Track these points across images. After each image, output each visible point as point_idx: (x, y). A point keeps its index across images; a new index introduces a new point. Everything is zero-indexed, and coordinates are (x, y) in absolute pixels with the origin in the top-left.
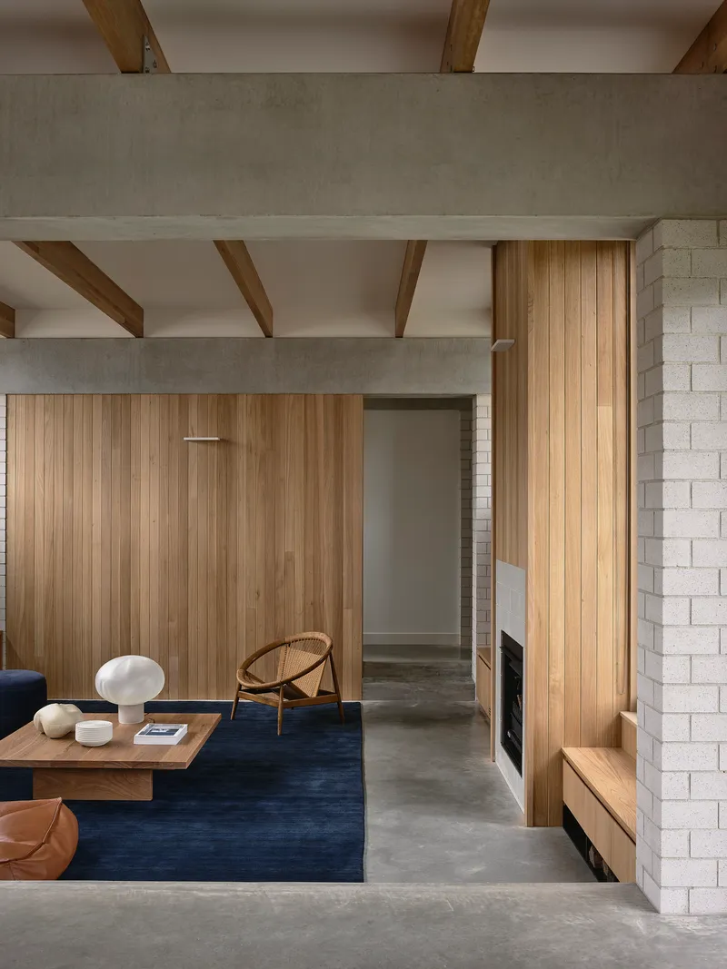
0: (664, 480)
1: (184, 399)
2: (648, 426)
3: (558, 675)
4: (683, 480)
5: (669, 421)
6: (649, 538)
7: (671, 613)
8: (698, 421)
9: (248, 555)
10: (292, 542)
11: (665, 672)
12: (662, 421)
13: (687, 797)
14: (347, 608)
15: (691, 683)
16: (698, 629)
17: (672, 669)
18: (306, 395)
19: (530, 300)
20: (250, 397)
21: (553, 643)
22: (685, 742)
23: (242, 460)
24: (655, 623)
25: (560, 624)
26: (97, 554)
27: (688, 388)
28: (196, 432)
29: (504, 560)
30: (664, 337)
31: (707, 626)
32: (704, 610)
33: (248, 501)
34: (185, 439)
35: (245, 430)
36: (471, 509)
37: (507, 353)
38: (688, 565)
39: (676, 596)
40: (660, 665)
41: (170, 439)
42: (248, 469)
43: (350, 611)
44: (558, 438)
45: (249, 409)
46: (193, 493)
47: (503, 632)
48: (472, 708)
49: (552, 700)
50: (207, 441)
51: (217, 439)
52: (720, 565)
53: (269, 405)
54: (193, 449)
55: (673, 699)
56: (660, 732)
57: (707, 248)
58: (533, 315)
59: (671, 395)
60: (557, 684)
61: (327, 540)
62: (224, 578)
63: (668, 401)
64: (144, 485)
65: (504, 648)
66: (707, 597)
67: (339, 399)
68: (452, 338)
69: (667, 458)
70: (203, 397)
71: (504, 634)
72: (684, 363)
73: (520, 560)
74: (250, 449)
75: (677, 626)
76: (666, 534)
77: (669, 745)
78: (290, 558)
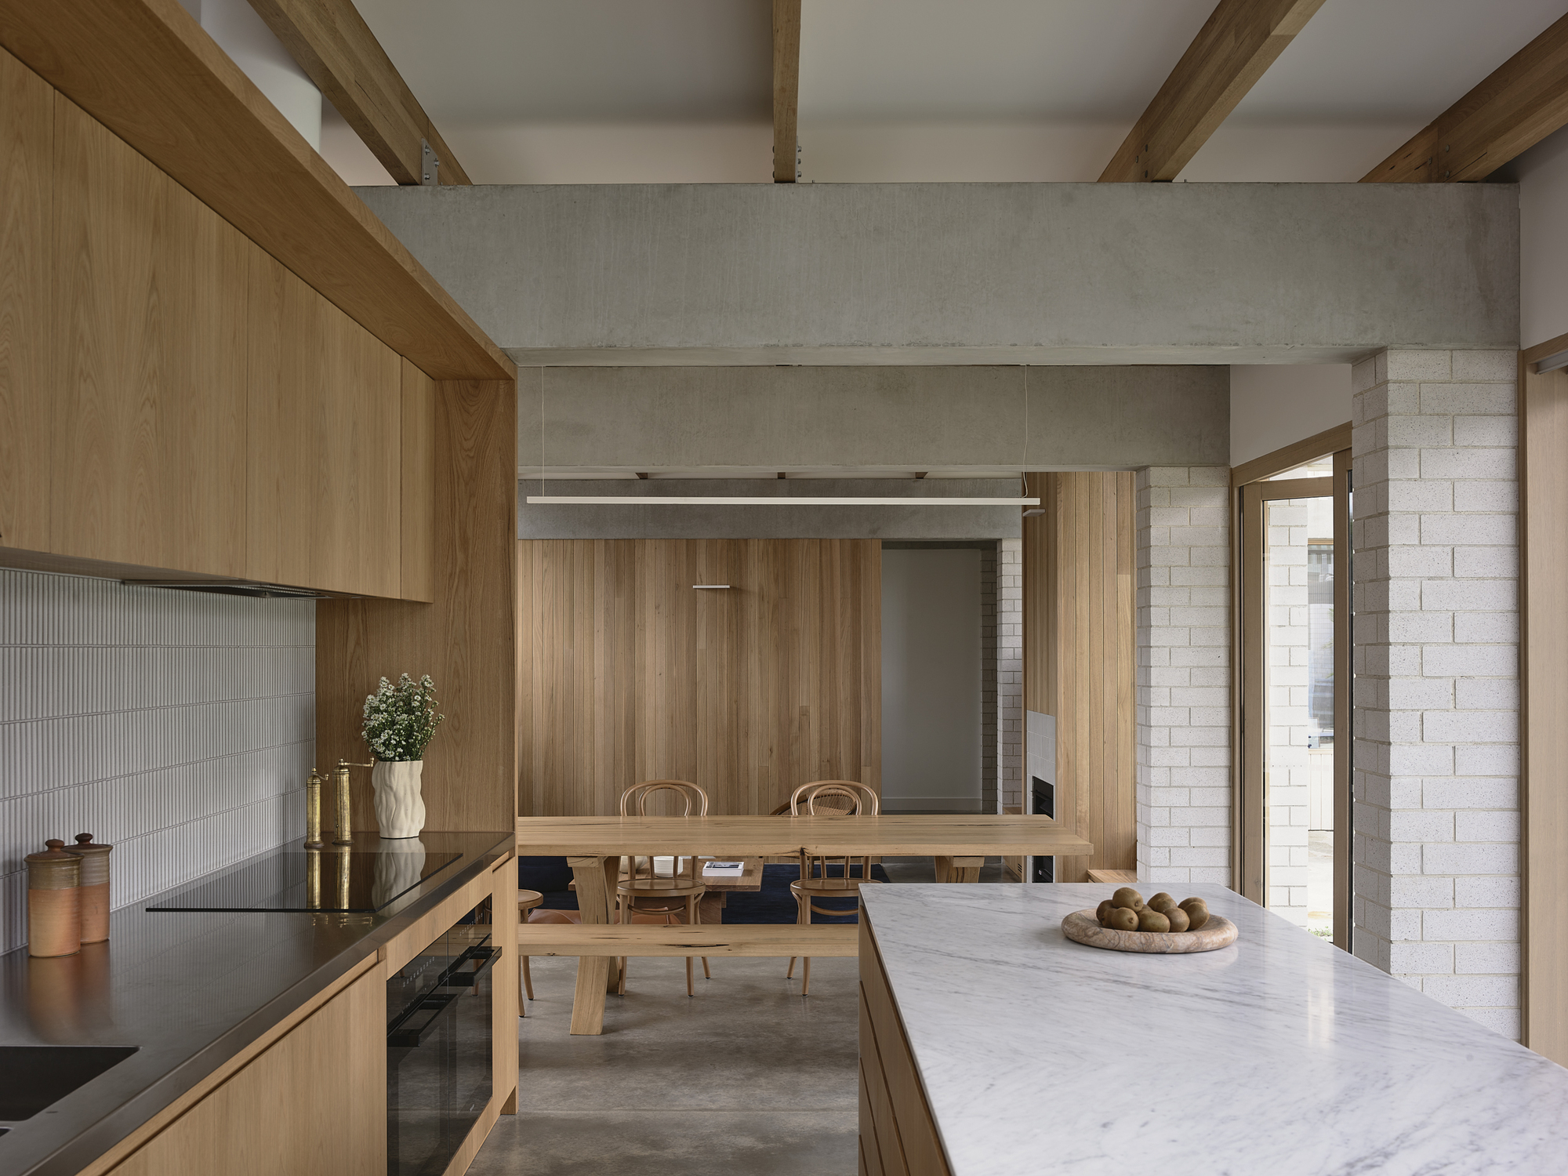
0: (1151, 647)
1: (691, 544)
2: (1143, 607)
3: (1084, 806)
4: (1165, 647)
5: (1155, 606)
6: (1143, 686)
7: (1157, 737)
8: (1175, 606)
9: (760, 708)
10: (807, 695)
11: (1153, 779)
12: (1150, 606)
13: (1167, 864)
14: (866, 766)
15: (1170, 786)
16: (1175, 749)
17: (1157, 777)
18: (820, 539)
19: (1058, 483)
20: (761, 543)
21: (1080, 780)
22: (1167, 827)
23: (753, 610)
24: (1147, 746)
25: (1085, 763)
26: (599, 709)
27: (1168, 583)
28: (704, 580)
29: (1035, 710)
30: (1152, 548)
31: (1181, 747)
32: (1179, 736)
33: (760, 653)
34: (694, 587)
35: (756, 577)
36: (995, 660)
37: (1038, 518)
38: (1168, 705)
39: (1160, 726)
40: (1149, 774)
41: (677, 586)
42: (760, 618)
43: (868, 768)
44: (1083, 604)
45: (761, 554)
46: (701, 644)
47: (1034, 777)
48: (999, 869)
49: (1078, 829)
50: (717, 589)
51: (728, 587)
52: (1190, 704)
53: (782, 550)
54: (702, 599)
55: (1158, 797)
56: (1149, 821)
57: (1182, 486)
58: (1061, 496)
59: (1156, 588)
60: (1083, 815)
61: (844, 693)
62: (735, 731)
63: (1154, 592)
64: (649, 636)
65: (1035, 792)
66: (1181, 727)
67: (856, 543)
68: (976, 479)
69: (1154, 632)
70: (711, 542)
71: (1034, 778)
72: (1165, 566)
73: (1050, 708)
74: (762, 597)
75: (1161, 747)
76: (1153, 683)
77: (1154, 829)
78: (804, 713)
